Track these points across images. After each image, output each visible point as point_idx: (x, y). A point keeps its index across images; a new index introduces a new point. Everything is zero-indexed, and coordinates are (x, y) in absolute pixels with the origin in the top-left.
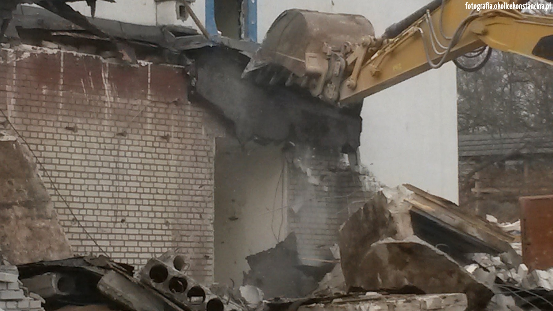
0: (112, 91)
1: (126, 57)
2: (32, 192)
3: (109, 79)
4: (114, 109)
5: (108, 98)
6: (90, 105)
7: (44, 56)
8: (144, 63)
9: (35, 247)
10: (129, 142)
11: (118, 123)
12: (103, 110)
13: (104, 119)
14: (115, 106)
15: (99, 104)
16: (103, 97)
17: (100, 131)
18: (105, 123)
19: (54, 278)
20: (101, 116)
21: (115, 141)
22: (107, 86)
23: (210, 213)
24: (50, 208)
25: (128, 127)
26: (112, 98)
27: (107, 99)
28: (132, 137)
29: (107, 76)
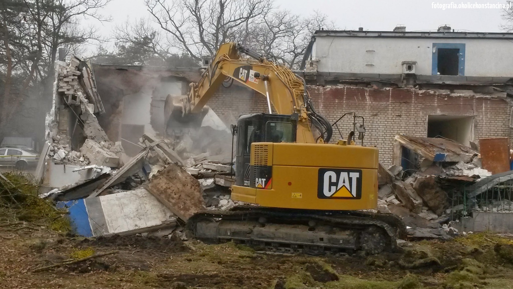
0: (370, 99)
3: (369, 95)
4: (372, 106)
6: (359, 105)
8: (388, 89)
10: (378, 118)
11: (373, 111)
12: (365, 107)
13: (366, 110)
14: (371, 105)
15: (364, 105)
16: (366, 102)
17: (364, 114)
18: (367, 111)
20: (364, 109)
21: (372, 118)
22: (367, 98)
25: (379, 112)
26: (370, 103)
27: (368, 103)
28: (381, 116)
29: (368, 94)
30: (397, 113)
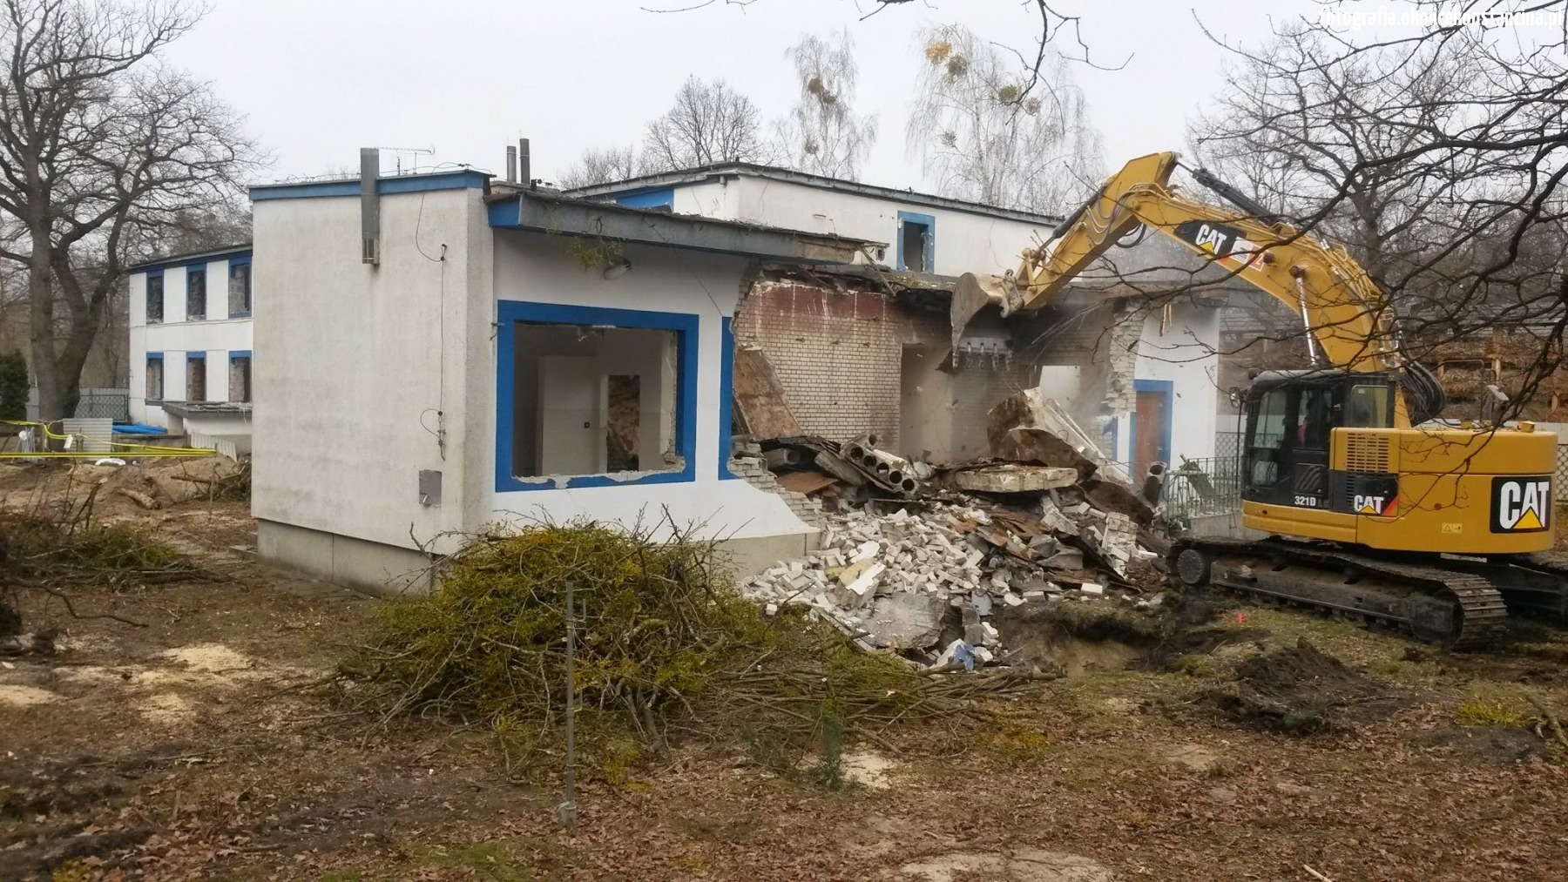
0: (829, 311)
1: (840, 289)
2: (772, 386)
3: (827, 304)
4: (831, 325)
5: (826, 317)
6: (813, 323)
7: (782, 289)
8: (852, 292)
9: (774, 425)
10: (840, 348)
11: (833, 335)
12: (823, 326)
13: (825, 332)
14: (831, 323)
15: (822, 321)
16: (823, 317)
17: (821, 341)
18: (825, 335)
19: (785, 453)
20: (823, 330)
21: (831, 348)
22: (825, 309)
23: (898, 397)
24: (784, 398)
25: (841, 338)
26: (829, 318)
28: (843, 344)
29: (826, 301)
30: (864, 339)
